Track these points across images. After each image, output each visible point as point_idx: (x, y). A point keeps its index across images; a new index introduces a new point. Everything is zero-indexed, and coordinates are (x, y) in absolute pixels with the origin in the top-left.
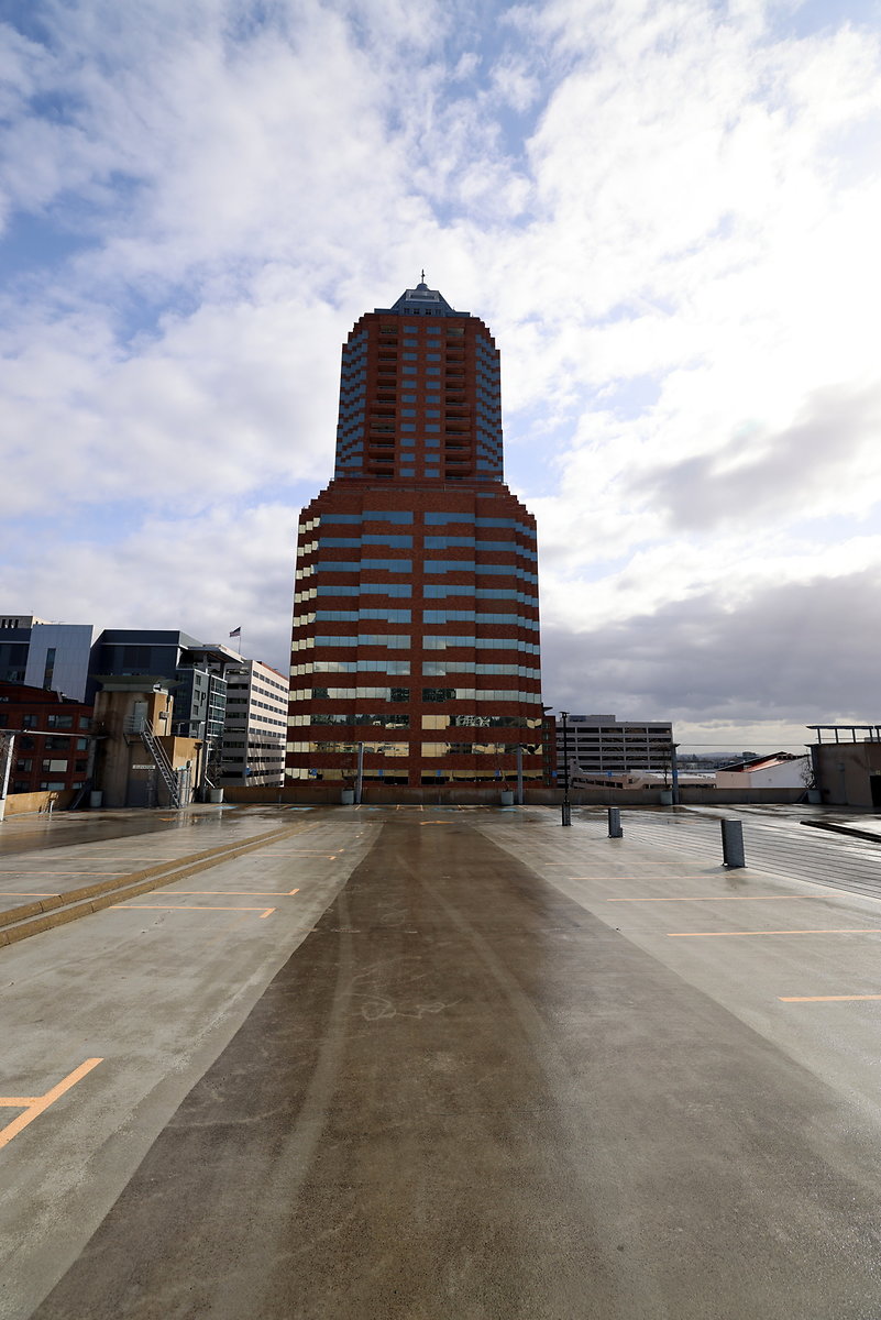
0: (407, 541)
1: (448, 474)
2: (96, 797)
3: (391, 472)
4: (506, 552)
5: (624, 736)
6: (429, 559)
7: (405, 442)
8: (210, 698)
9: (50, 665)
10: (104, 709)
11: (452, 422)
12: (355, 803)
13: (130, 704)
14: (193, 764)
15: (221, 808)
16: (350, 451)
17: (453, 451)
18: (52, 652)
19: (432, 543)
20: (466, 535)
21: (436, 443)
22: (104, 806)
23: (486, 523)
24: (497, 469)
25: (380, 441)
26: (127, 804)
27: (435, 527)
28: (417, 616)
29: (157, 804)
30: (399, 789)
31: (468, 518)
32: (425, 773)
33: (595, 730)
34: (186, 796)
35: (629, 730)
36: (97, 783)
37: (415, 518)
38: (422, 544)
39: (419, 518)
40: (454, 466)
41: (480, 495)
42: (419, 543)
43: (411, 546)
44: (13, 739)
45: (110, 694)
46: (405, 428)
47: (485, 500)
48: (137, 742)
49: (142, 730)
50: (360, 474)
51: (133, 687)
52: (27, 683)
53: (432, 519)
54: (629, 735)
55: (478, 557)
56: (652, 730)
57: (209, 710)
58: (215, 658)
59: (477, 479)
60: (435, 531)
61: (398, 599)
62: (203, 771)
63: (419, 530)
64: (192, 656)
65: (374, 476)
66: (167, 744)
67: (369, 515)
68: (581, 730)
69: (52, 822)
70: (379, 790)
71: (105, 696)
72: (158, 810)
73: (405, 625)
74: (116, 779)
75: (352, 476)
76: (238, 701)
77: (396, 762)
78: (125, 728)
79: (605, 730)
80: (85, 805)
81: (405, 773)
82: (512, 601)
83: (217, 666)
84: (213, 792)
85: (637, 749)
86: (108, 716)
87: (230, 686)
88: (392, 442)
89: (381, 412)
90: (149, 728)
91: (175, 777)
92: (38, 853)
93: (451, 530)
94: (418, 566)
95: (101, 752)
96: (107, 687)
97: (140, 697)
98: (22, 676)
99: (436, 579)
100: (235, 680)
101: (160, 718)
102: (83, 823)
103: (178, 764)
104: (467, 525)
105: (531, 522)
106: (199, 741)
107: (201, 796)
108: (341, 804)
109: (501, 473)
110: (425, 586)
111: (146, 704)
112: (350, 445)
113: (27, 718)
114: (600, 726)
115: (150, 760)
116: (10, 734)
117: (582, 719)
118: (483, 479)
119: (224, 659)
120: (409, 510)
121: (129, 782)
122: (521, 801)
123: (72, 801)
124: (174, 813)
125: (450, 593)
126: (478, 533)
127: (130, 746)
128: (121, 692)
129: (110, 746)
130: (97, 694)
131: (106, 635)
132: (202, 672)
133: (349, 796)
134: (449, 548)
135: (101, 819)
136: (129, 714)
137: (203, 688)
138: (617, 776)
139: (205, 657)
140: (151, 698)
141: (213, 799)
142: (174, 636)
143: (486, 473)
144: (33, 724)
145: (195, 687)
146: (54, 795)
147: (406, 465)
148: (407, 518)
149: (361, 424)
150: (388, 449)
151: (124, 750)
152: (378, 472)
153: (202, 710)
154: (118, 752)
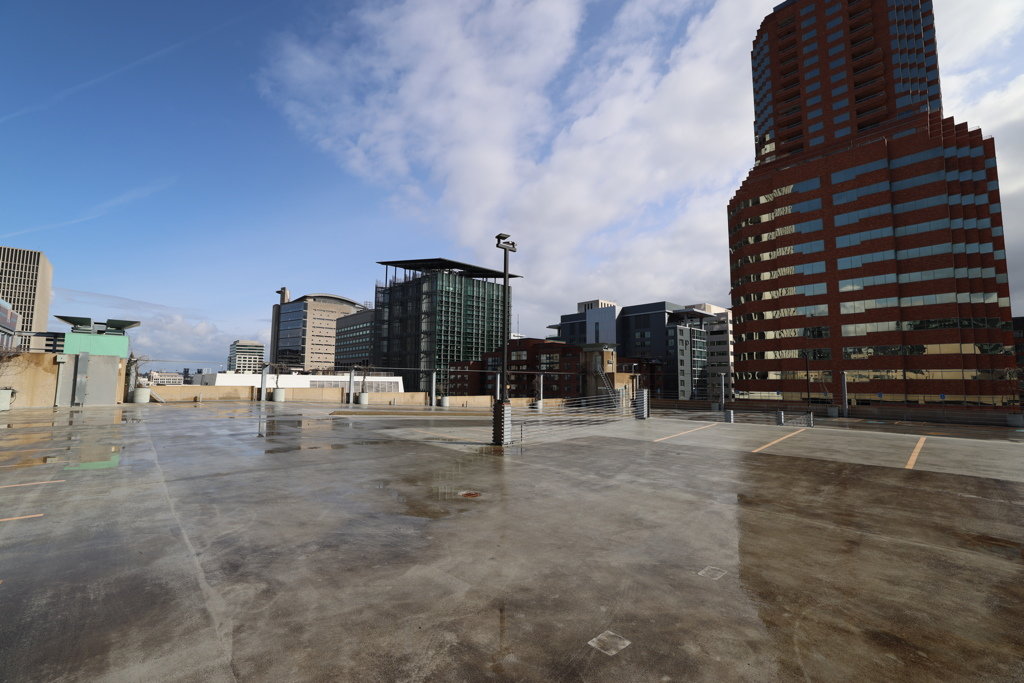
0: (815, 204)
1: (861, 126)
3: (802, 146)
4: (933, 183)
6: (839, 213)
7: (812, 115)
8: (693, 344)
10: (584, 360)
11: (860, 76)
12: (718, 410)
13: (594, 357)
14: (630, 386)
16: (764, 141)
17: (864, 103)
18: (597, 324)
19: (842, 198)
20: (878, 181)
21: (844, 103)
27: (842, 184)
28: (832, 265)
31: (881, 164)
37: (821, 182)
38: (831, 202)
39: (825, 181)
40: (868, 116)
41: (896, 137)
42: (827, 202)
43: (820, 207)
44: (542, 376)
45: (586, 352)
46: (810, 102)
47: (901, 140)
49: (598, 370)
50: (773, 158)
51: (595, 349)
53: (837, 178)
55: (894, 198)
57: (692, 353)
58: (694, 315)
59: (894, 120)
60: (843, 187)
61: (812, 254)
63: (827, 191)
64: (678, 317)
65: (788, 155)
66: (611, 376)
71: (583, 354)
73: (821, 274)
75: (767, 161)
76: (719, 343)
78: (593, 371)
81: (828, 396)
83: (695, 322)
86: (586, 362)
87: (713, 333)
88: (799, 120)
89: (786, 98)
90: (602, 369)
93: (860, 181)
94: (828, 223)
95: (585, 381)
97: (597, 353)
99: (847, 230)
100: (717, 328)
101: (609, 364)
103: (618, 386)
104: (879, 171)
110: (837, 238)
111: (600, 357)
112: (764, 136)
115: (604, 385)
118: (904, 118)
119: (702, 316)
120: (816, 177)
122: (846, 414)
125: (862, 239)
126: (892, 175)
127: (595, 378)
128: (589, 352)
129: (588, 378)
134: (859, 198)
136: (594, 363)
139: (685, 318)
140: (602, 354)
142: (661, 305)
143: (908, 111)
146: (565, 400)
147: (814, 135)
148: (814, 184)
149: (770, 115)
150: (797, 127)
152: (791, 150)
154: (591, 381)
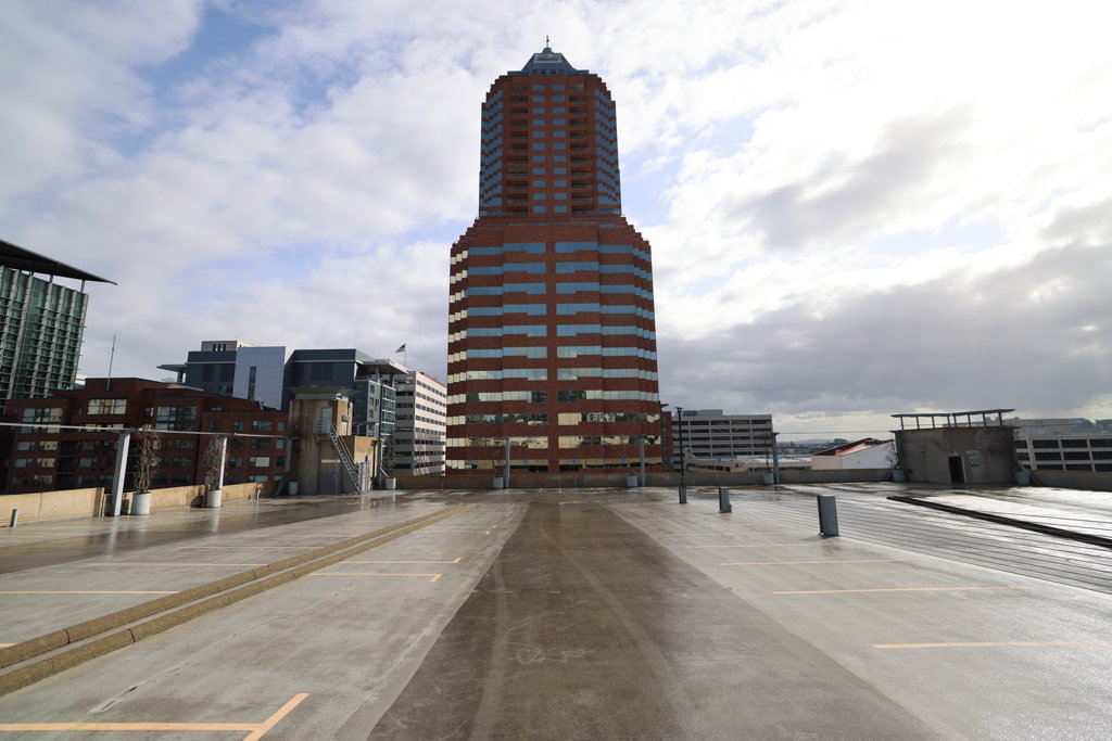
0: (541, 268)
1: (574, 209)
2: (293, 486)
3: (526, 209)
4: (626, 274)
5: (730, 427)
6: (560, 282)
7: (537, 184)
8: (382, 404)
9: (252, 380)
10: (297, 414)
11: (576, 165)
12: (505, 488)
13: (318, 410)
14: (370, 458)
15: (395, 493)
16: (490, 194)
17: (579, 190)
18: (253, 369)
19: (563, 268)
20: (591, 260)
21: (563, 183)
22: (300, 493)
23: (608, 249)
24: (616, 203)
25: (516, 184)
26: (318, 492)
27: (564, 255)
28: (552, 330)
29: (342, 491)
30: (540, 475)
31: (592, 246)
32: (562, 462)
33: (706, 423)
34: (366, 484)
35: (734, 422)
36: (294, 475)
37: (547, 247)
38: (554, 269)
39: (551, 248)
40: (580, 202)
41: (602, 226)
42: (551, 269)
43: (545, 272)
44: (225, 441)
45: (302, 402)
46: (536, 171)
47: (606, 230)
48: (324, 441)
49: (328, 431)
50: (500, 213)
51: (320, 396)
52: (234, 395)
53: (561, 248)
54: (735, 427)
55: (602, 279)
56: (755, 422)
57: (381, 414)
58: (385, 370)
59: (599, 212)
60: (564, 258)
61: (536, 317)
62: (379, 464)
63: (552, 258)
64: (367, 370)
65: (512, 214)
66: (348, 442)
67: (509, 247)
68: (693, 423)
69: (258, 507)
70: (525, 477)
71: (298, 405)
72: (344, 496)
73: (542, 338)
74: (309, 471)
75: (493, 214)
76: (405, 405)
77: (538, 453)
78: (315, 430)
79: (714, 423)
80: (285, 494)
81: (545, 462)
82: (632, 314)
83: (387, 377)
84: (388, 481)
85: (742, 438)
86: (301, 419)
87: (398, 394)
88: (526, 184)
89: (515, 159)
90: (334, 429)
91: (356, 469)
92: (250, 532)
93: (578, 256)
94: (551, 289)
95: (296, 450)
96: (299, 397)
97: (326, 404)
98: (230, 390)
99: (567, 299)
100: (402, 388)
101: (343, 421)
102: (284, 508)
103: (359, 458)
104: (592, 252)
105: (646, 247)
106: (375, 439)
107: (377, 484)
108: (493, 489)
109: (619, 207)
110: (558, 305)
111: (330, 410)
112: (491, 189)
113: (236, 424)
114: (709, 419)
115: (336, 456)
116: (223, 436)
117: (694, 413)
118: (604, 212)
119: (393, 371)
120: (543, 241)
121: (319, 473)
122: (644, 483)
123: (274, 490)
124: (356, 499)
125: (579, 310)
126: (601, 258)
127: (319, 444)
128: (310, 400)
129: (303, 445)
130: (291, 402)
131: (296, 354)
132: (375, 383)
133: (499, 482)
134: (577, 272)
135: (298, 504)
136: (317, 418)
137: (376, 395)
138: (725, 461)
139: (377, 372)
140: (334, 404)
141: (388, 486)
142: (351, 353)
143: (607, 207)
144: (241, 428)
145: (370, 394)
146: (260, 485)
147: (539, 203)
148: (540, 248)
149: (499, 170)
150: (524, 191)
151: (314, 447)
152: (515, 210)
153: (377, 414)
154: (309, 450)
